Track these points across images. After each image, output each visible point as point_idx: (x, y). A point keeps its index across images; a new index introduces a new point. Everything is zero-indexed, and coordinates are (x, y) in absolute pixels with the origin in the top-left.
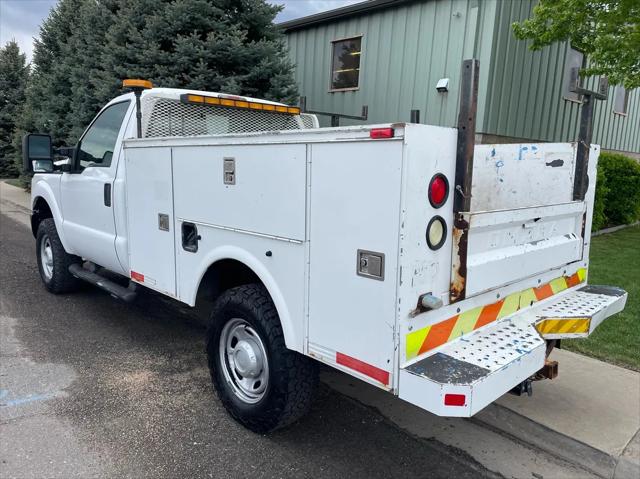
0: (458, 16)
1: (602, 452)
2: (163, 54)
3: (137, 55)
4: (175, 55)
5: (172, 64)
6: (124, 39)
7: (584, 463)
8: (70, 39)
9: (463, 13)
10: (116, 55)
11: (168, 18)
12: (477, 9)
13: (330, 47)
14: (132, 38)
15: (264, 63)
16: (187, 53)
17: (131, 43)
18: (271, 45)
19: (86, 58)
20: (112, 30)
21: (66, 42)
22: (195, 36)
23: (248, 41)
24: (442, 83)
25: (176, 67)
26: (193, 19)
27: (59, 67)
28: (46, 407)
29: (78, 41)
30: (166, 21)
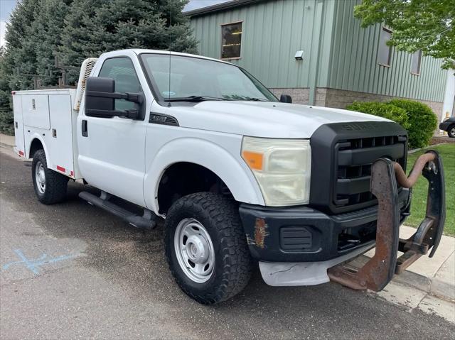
0: (309, 8)
1: (422, 276)
2: (109, 34)
3: (89, 35)
4: (117, 35)
5: (114, 41)
6: (78, 23)
7: (411, 283)
8: (33, 23)
9: (313, 6)
10: (73, 35)
11: (111, 9)
12: (322, 4)
13: (220, 29)
14: (86, 23)
15: (178, 40)
16: (125, 34)
17: (84, 26)
18: (182, 28)
19: (48, 37)
20: (68, 17)
21: (30, 25)
22: (131, 23)
23: (167, 26)
24: (299, 54)
25: (117, 43)
26: (129, 10)
27: (26, 43)
28: (75, 262)
29: (40, 25)
30: (110, 12)
